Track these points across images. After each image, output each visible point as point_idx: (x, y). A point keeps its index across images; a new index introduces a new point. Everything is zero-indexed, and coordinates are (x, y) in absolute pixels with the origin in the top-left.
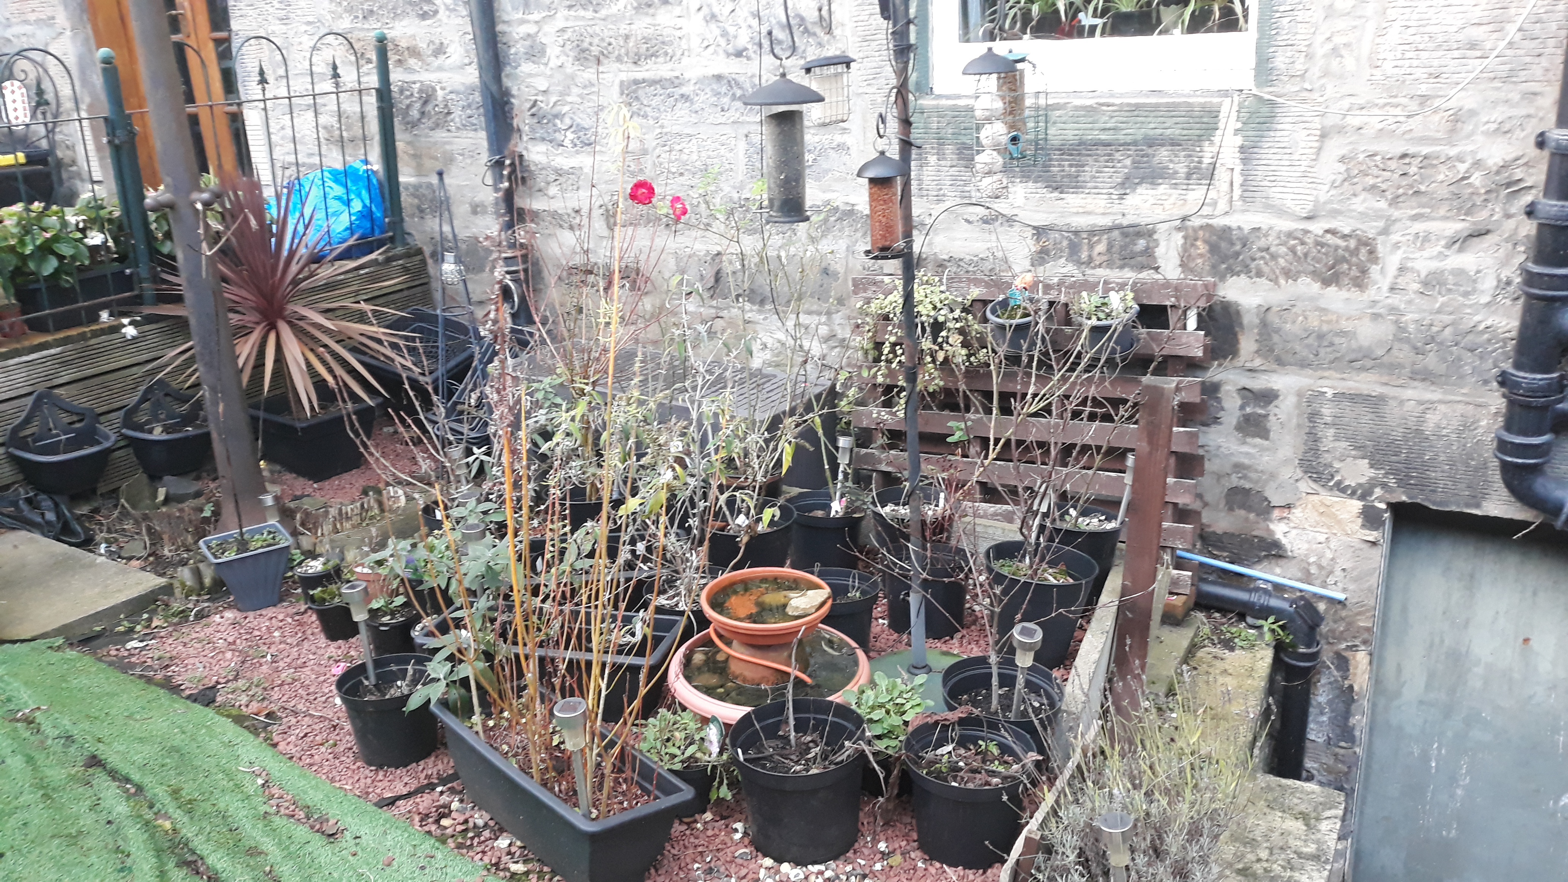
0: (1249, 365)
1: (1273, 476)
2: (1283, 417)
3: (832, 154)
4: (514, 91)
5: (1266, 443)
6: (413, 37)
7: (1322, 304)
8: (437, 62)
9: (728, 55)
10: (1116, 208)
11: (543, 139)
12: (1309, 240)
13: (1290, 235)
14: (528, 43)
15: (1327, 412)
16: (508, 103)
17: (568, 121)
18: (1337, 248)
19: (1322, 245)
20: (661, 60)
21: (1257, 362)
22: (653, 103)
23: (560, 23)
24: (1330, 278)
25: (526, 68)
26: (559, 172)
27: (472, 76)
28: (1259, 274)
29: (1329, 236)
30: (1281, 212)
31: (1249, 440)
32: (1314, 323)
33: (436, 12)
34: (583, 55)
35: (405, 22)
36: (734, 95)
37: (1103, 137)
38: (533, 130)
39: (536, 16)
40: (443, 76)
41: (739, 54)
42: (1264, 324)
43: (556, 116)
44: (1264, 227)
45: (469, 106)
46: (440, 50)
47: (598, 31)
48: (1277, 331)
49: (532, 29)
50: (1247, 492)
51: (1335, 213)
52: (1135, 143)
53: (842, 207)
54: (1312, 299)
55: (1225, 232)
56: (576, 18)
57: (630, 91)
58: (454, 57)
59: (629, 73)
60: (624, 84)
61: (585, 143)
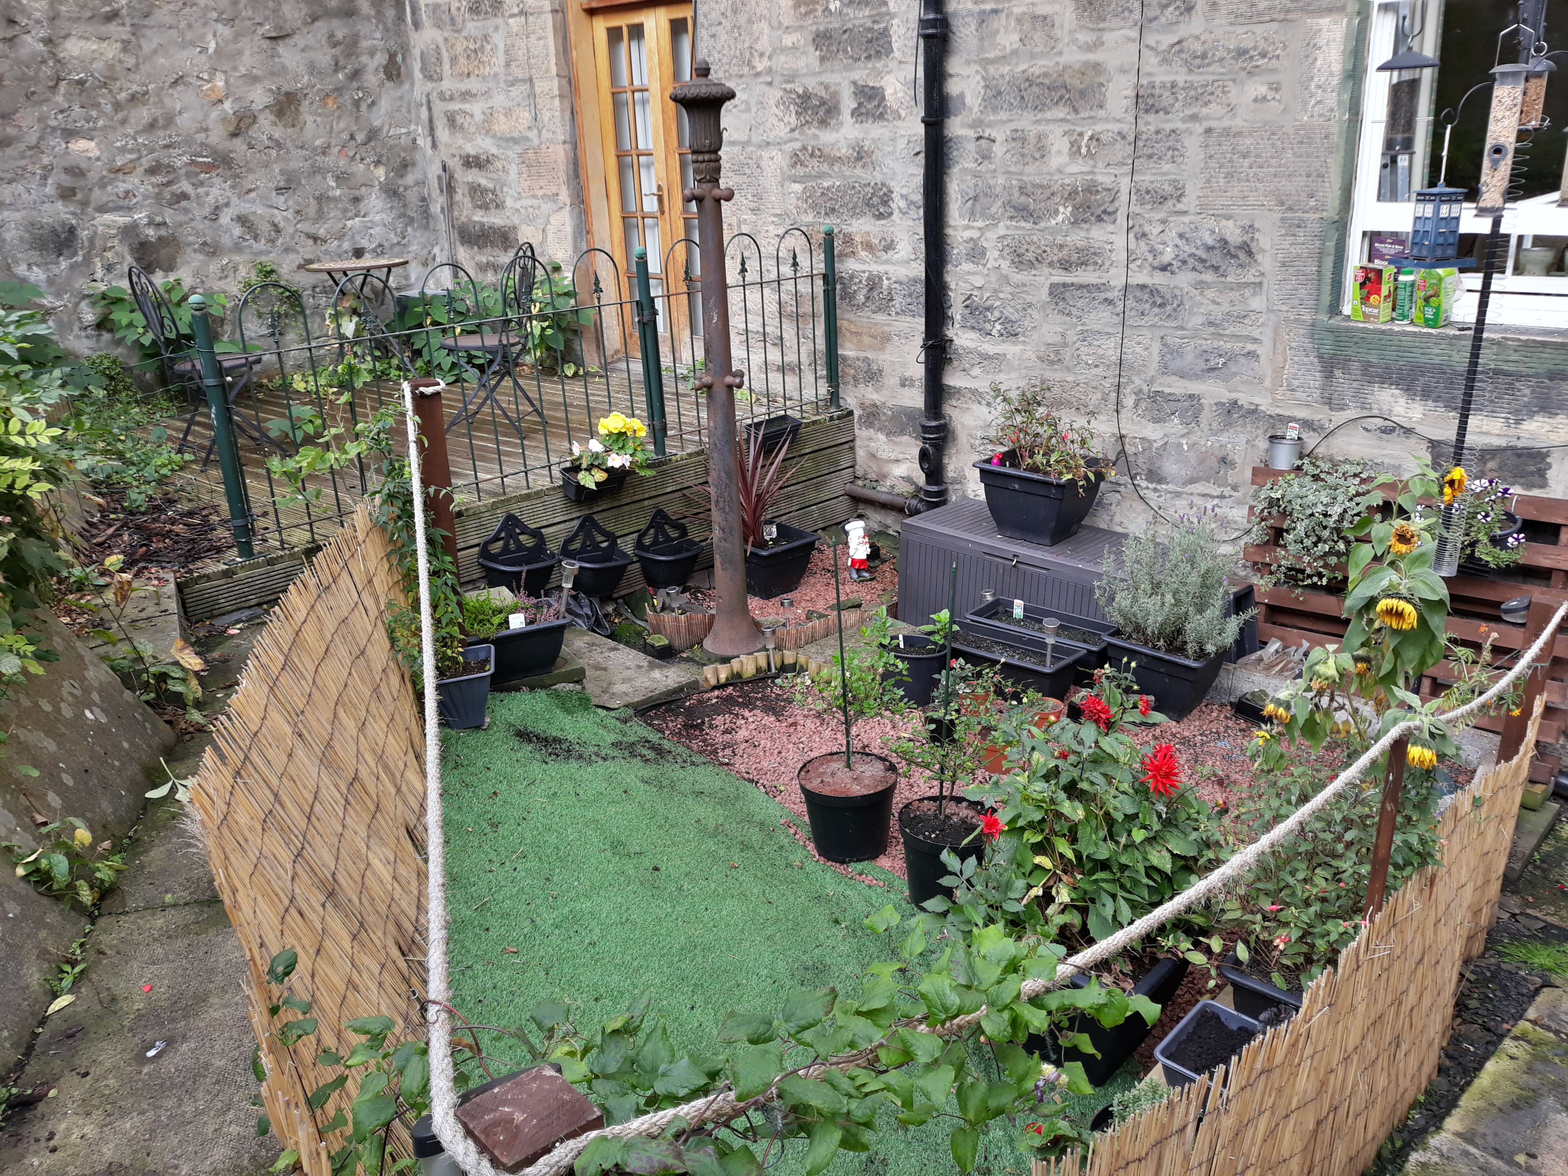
3: (1243, 360)
4: (953, 286)
6: (868, 233)
8: (885, 257)
9: (1154, 268)
10: (1512, 432)
11: (973, 328)
14: (971, 245)
16: (945, 295)
17: (997, 314)
20: (1091, 268)
22: (1079, 305)
23: (1002, 231)
25: (967, 266)
26: (985, 357)
27: (919, 270)
33: (891, 214)
34: (1019, 260)
35: (862, 221)
36: (1154, 303)
38: (963, 318)
39: (980, 224)
40: (891, 269)
41: (1164, 268)
43: (988, 309)
45: (910, 295)
46: (889, 247)
47: (1035, 239)
49: (975, 234)
52: (1537, 375)
53: (1246, 406)
56: (1017, 228)
57: (1058, 292)
58: (902, 253)
59: (1059, 277)
60: (1053, 286)
61: (1011, 334)
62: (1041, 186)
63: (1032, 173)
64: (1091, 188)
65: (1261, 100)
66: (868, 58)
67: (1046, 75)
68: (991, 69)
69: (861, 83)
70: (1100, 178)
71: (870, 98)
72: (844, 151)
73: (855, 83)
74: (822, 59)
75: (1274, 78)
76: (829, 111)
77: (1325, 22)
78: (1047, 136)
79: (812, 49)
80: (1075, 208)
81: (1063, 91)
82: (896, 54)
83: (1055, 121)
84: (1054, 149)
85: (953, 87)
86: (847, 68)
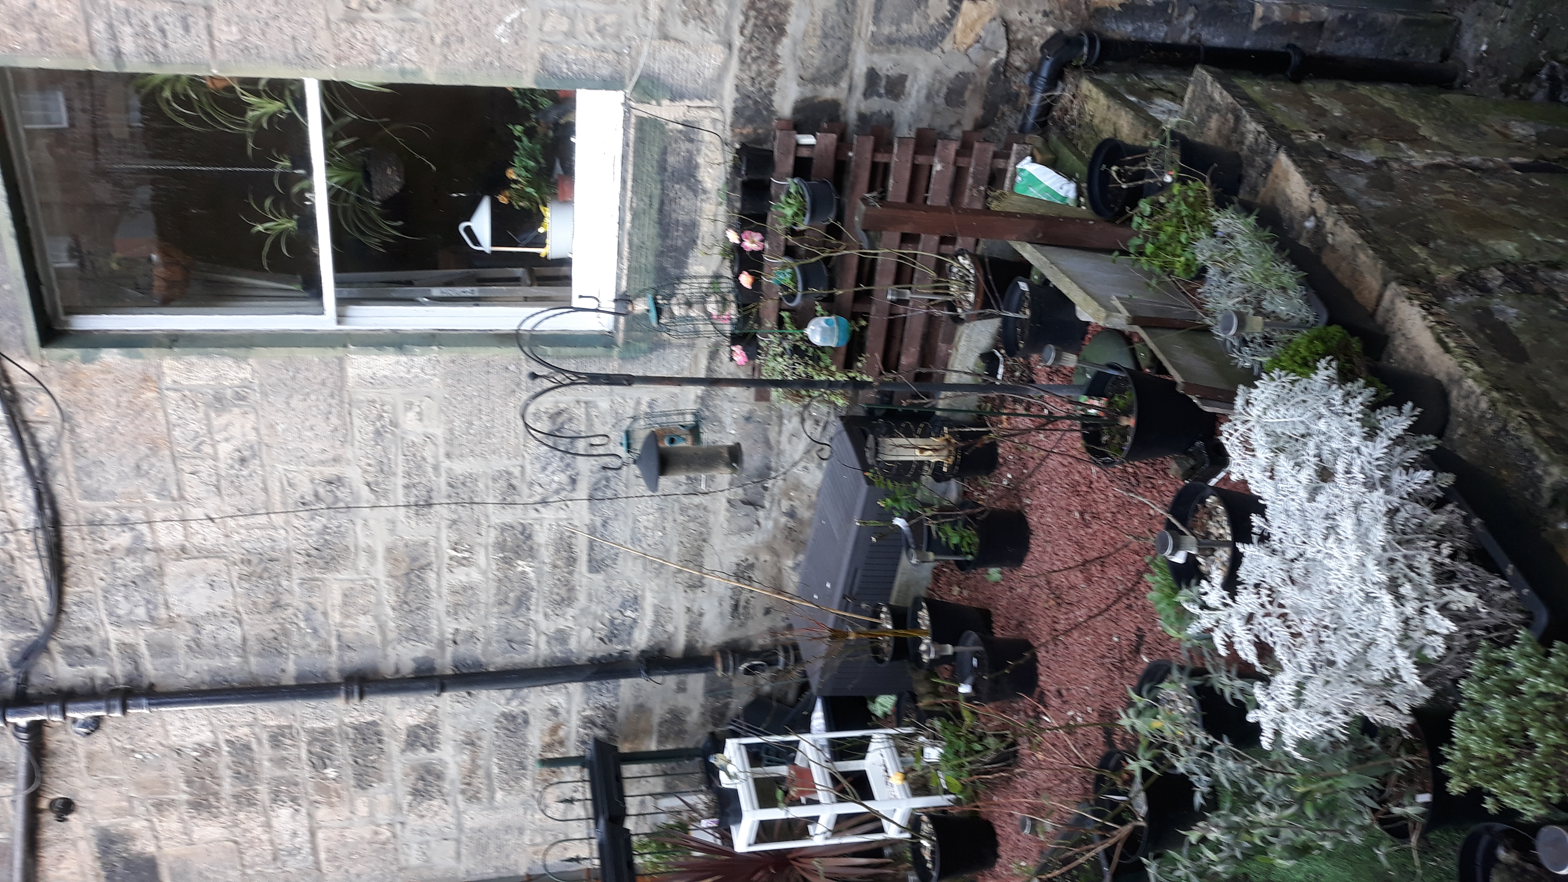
0: (846, 92)
1: (937, 72)
2: (889, 65)
4: (590, 655)
5: (910, 77)
6: (542, 731)
7: (799, 36)
8: (563, 714)
9: (574, 490)
10: (713, 195)
11: (630, 634)
12: (747, 46)
13: (742, 62)
14: (554, 643)
15: (887, 29)
16: (599, 660)
17: (617, 614)
18: (755, 25)
19: (752, 36)
20: (573, 541)
21: (844, 85)
22: (607, 547)
23: (540, 617)
24: (780, 30)
25: (573, 644)
26: (657, 622)
27: (575, 688)
28: (772, 85)
29: (746, 32)
30: (724, 69)
31: (907, 90)
32: (815, 42)
33: (524, 713)
34: (567, 600)
35: (530, 737)
37: (656, 205)
38: (621, 643)
39: (533, 636)
40: (575, 709)
41: (573, 481)
42: (814, 80)
43: (612, 623)
44: (735, 82)
45: (599, 691)
46: (554, 711)
47: (547, 588)
48: (819, 70)
49: (543, 638)
50: (950, 92)
51: (728, 27)
52: (662, 182)
54: (795, 44)
55: (737, 112)
57: (595, 566)
58: (562, 701)
59: (582, 566)
60: (590, 571)
61: (635, 602)
62: (499, 589)
63: (487, 595)
64: (501, 546)
65: (420, 416)
66: (380, 741)
67: (397, 590)
68: (392, 635)
69: (402, 745)
70: (491, 540)
71: (417, 737)
72: (465, 757)
73: (403, 751)
74: (381, 780)
75: (401, 407)
76: (429, 772)
77: (351, 372)
78: (453, 586)
79: (371, 790)
80: (519, 557)
81: (412, 576)
82: (376, 717)
83: (439, 580)
84: (464, 579)
85: (408, 667)
86: (389, 759)
